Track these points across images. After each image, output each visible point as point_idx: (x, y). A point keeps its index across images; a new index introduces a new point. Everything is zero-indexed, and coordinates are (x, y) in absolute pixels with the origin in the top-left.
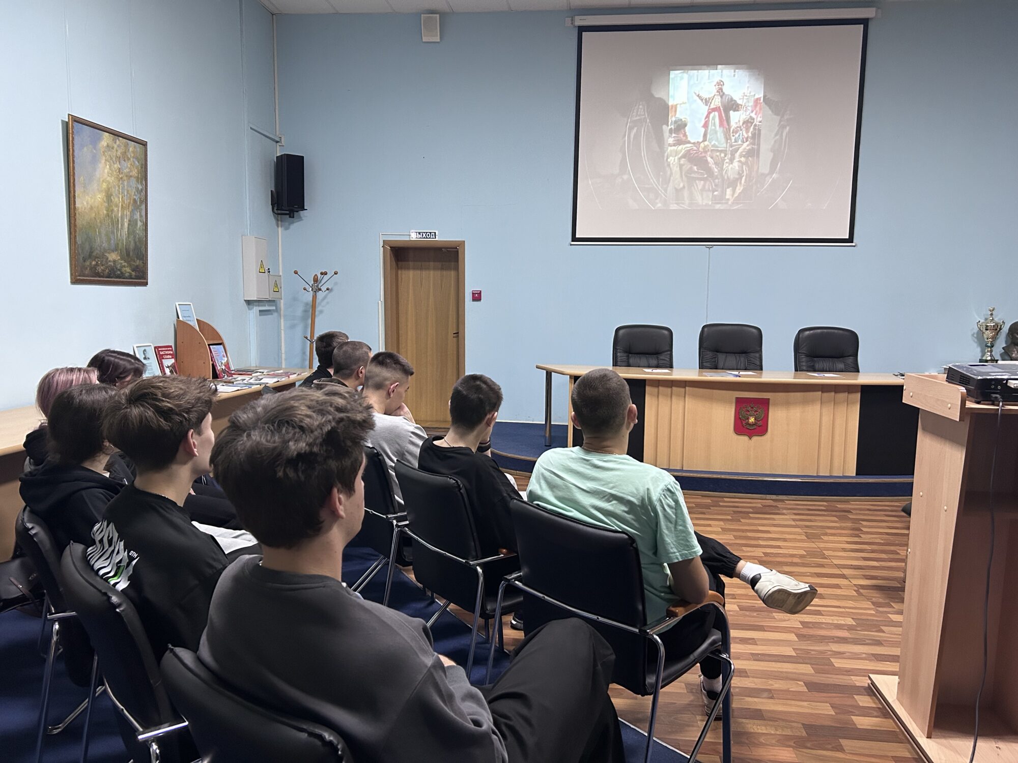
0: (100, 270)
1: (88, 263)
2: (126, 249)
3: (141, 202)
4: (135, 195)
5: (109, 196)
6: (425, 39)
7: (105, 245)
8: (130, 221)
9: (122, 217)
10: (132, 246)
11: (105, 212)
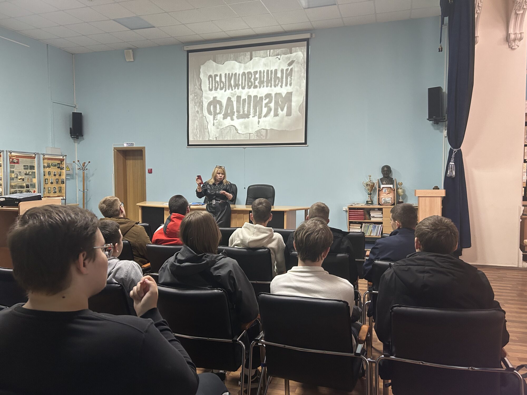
6: (127, 60)
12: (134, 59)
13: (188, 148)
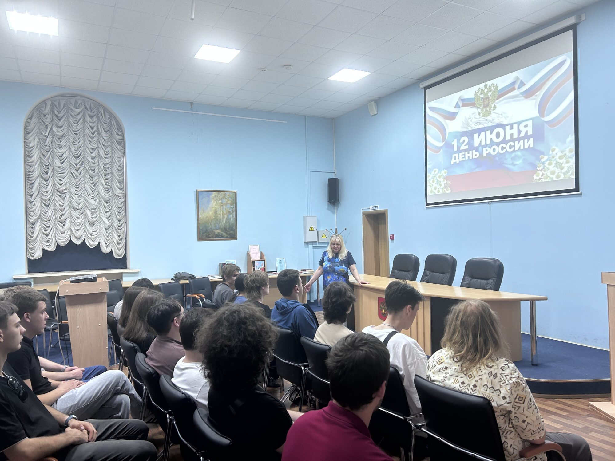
0: (211, 236)
1: (205, 234)
2: (225, 228)
3: (233, 211)
4: (229, 209)
5: (216, 212)
6: (371, 114)
7: (214, 228)
8: (227, 219)
9: (223, 218)
10: (228, 226)
11: (214, 217)
12: (377, 111)
13: (427, 207)
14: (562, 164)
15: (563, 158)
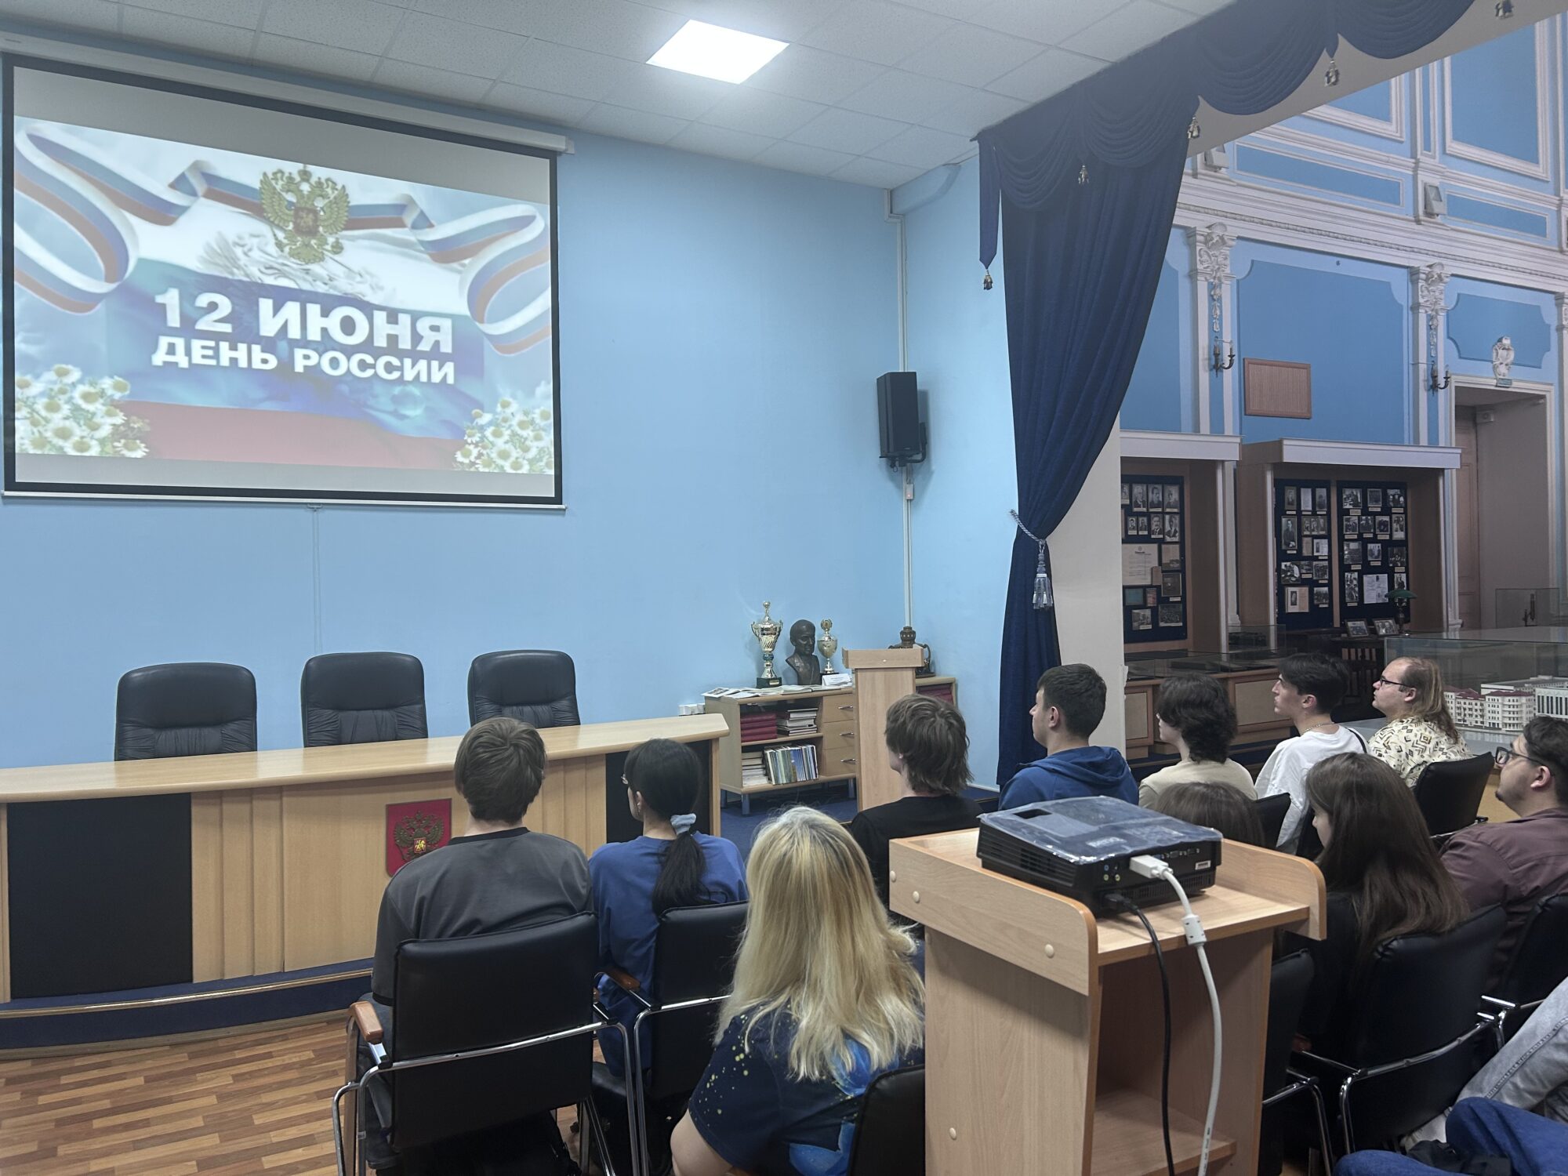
13: (7, 497)
14: (526, 439)
15: (528, 428)
